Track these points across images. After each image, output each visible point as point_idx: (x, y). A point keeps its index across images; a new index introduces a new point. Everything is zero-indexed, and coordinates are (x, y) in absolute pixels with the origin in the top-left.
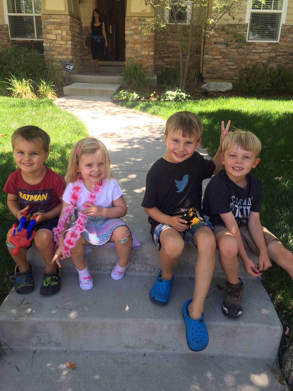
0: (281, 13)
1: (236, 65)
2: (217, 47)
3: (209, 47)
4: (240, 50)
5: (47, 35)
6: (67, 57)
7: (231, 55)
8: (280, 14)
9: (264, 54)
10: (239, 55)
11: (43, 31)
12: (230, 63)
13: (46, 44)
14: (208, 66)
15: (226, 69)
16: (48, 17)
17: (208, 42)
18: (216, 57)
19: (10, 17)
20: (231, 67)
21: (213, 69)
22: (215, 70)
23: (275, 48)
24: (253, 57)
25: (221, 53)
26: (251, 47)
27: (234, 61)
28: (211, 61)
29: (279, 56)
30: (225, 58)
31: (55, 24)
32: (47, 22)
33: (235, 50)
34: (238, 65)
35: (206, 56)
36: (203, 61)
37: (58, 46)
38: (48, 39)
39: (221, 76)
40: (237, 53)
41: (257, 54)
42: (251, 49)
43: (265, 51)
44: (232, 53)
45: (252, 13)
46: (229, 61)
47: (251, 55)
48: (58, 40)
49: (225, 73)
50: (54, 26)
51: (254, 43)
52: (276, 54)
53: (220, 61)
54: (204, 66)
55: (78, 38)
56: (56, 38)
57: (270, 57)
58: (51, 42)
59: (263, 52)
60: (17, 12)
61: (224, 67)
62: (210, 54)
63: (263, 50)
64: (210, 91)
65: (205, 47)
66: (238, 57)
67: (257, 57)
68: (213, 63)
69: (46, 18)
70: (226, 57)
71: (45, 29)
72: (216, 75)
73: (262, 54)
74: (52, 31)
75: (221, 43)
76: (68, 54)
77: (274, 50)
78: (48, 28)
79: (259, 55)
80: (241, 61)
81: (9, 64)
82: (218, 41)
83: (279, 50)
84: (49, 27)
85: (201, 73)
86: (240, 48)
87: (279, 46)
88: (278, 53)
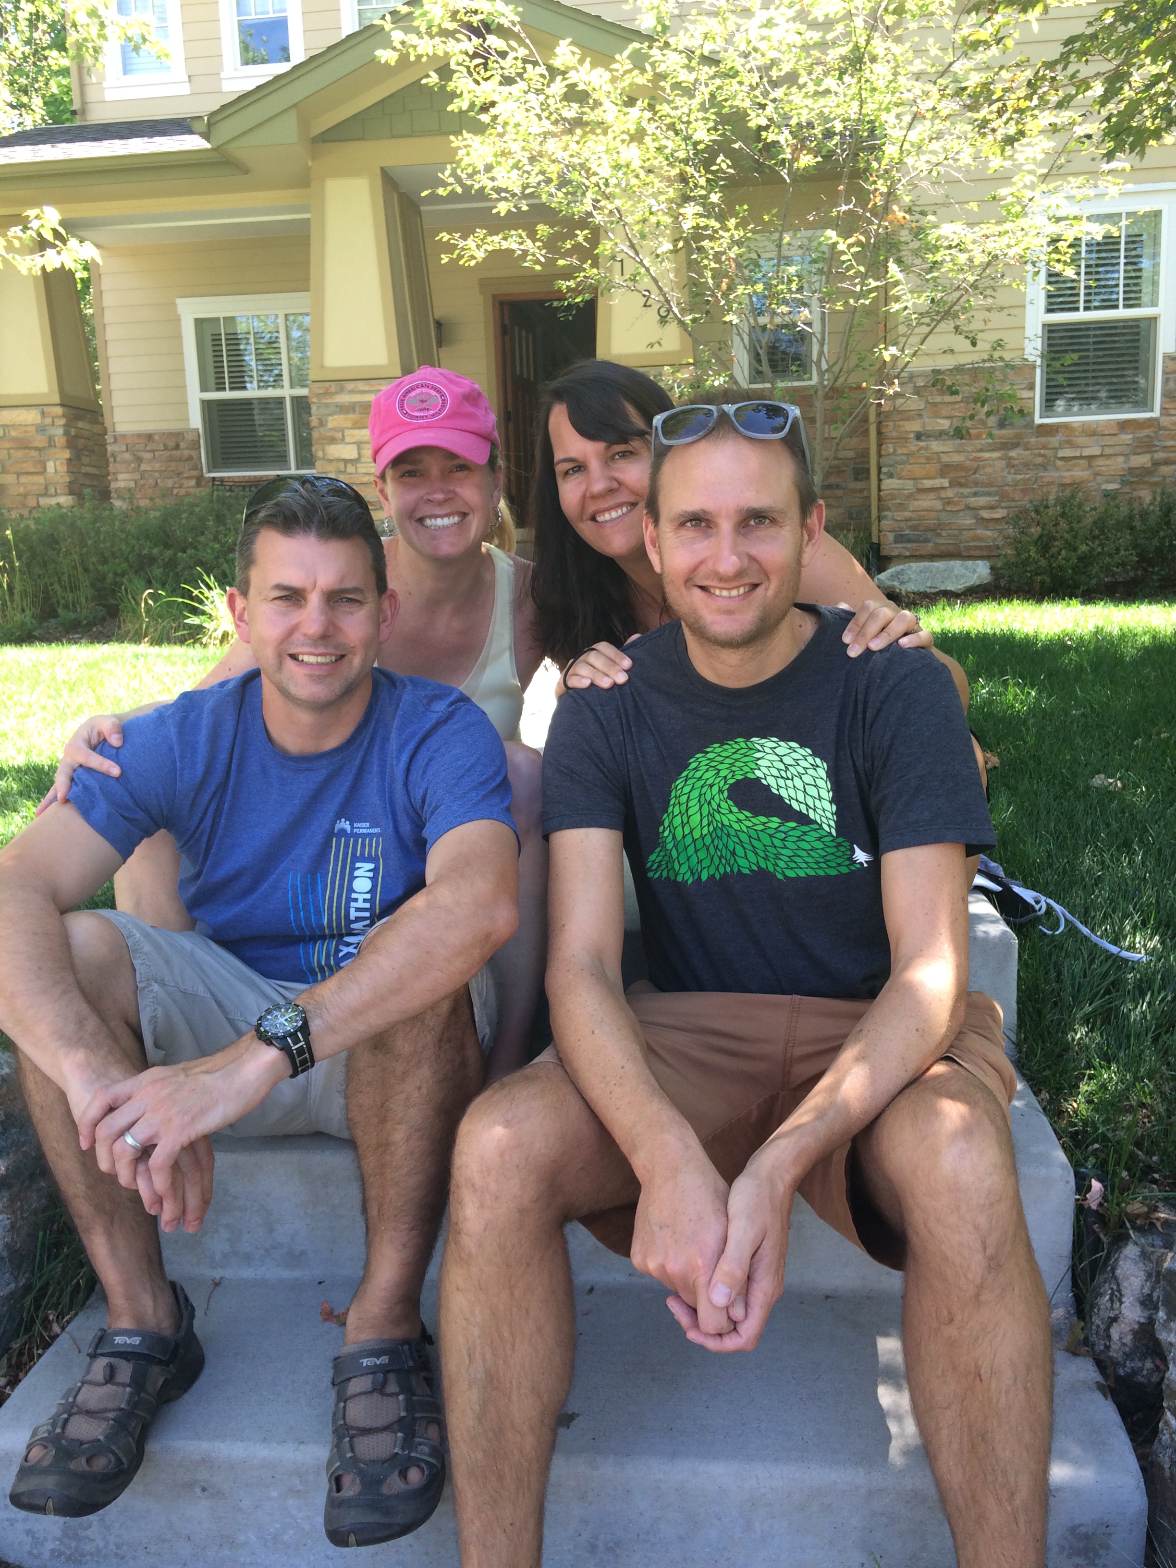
0: (1156, 318)
1: (1003, 504)
2: (926, 448)
3: (899, 452)
4: (1013, 454)
5: (327, 447)
7: (982, 472)
8: (1152, 321)
9: (1108, 462)
10: (1012, 471)
11: (315, 434)
12: (982, 501)
14: (899, 516)
15: (968, 522)
16: (333, 389)
17: (894, 434)
18: (928, 483)
19: (207, 405)
20: (985, 514)
21: (919, 525)
22: (928, 529)
23: (1148, 436)
24: (1067, 474)
25: (945, 469)
26: (1054, 441)
27: (996, 493)
28: (910, 496)
29: (1167, 462)
30: (961, 485)
31: (354, 411)
32: (327, 405)
33: (996, 455)
34: (1013, 504)
35: (889, 484)
36: (880, 499)
38: (330, 461)
39: (951, 548)
40: (1003, 463)
41: (1082, 462)
42: (1057, 445)
43: (1108, 451)
44: (984, 467)
45: (1049, 325)
46: (975, 494)
47: (1057, 469)
49: (967, 535)
50: (351, 416)
51: (1066, 426)
52: (1152, 458)
53: (943, 494)
54: (885, 517)
57: (1130, 469)
58: (342, 467)
59: (1102, 455)
60: (231, 389)
61: (961, 514)
62: (904, 473)
63: (1103, 446)
64: (907, 593)
65: (883, 453)
66: (1010, 478)
67: (1081, 473)
68: (916, 503)
69: (327, 394)
70: (963, 481)
71: (321, 429)
72: (930, 545)
73: (1100, 462)
74: (346, 434)
75: (940, 435)
77: (1145, 446)
78: (330, 425)
79: (1090, 466)
80: (1023, 490)
81: (196, 548)
82: (929, 428)
83: (1163, 444)
84: (335, 421)
85: (875, 540)
86: (1015, 445)
87: (1160, 428)
88: (1160, 455)
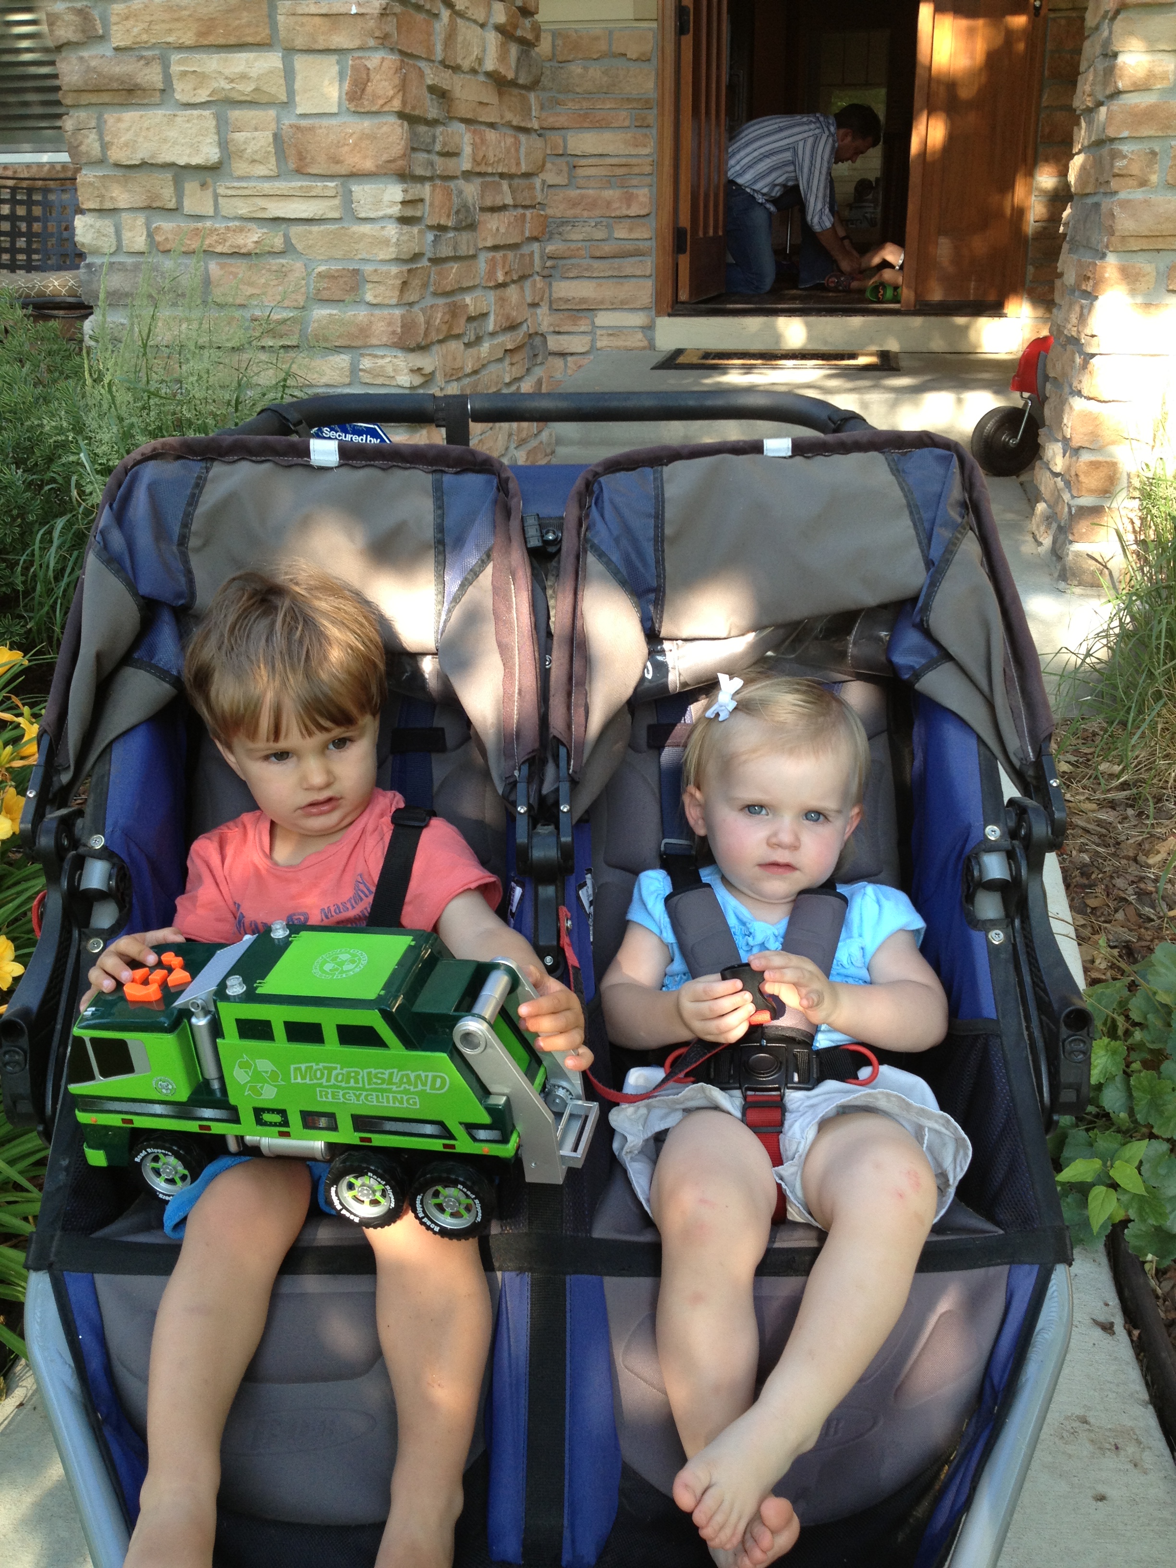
5: (112, 119)
6: (354, 370)
13: (106, 225)
37: (250, 238)
38: (126, 169)
48: (240, 167)
55: (491, 135)
56: (223, 144)
58: (167, 195)
74: (175, 69)
76: (364, 331)
78: (118, 36)
